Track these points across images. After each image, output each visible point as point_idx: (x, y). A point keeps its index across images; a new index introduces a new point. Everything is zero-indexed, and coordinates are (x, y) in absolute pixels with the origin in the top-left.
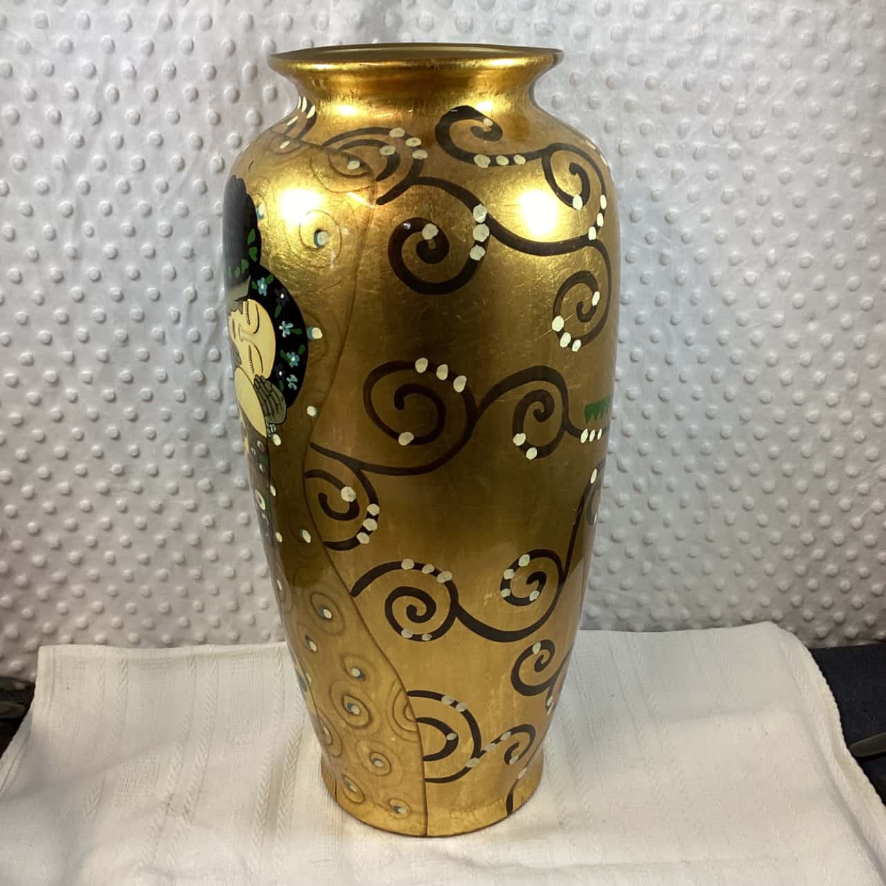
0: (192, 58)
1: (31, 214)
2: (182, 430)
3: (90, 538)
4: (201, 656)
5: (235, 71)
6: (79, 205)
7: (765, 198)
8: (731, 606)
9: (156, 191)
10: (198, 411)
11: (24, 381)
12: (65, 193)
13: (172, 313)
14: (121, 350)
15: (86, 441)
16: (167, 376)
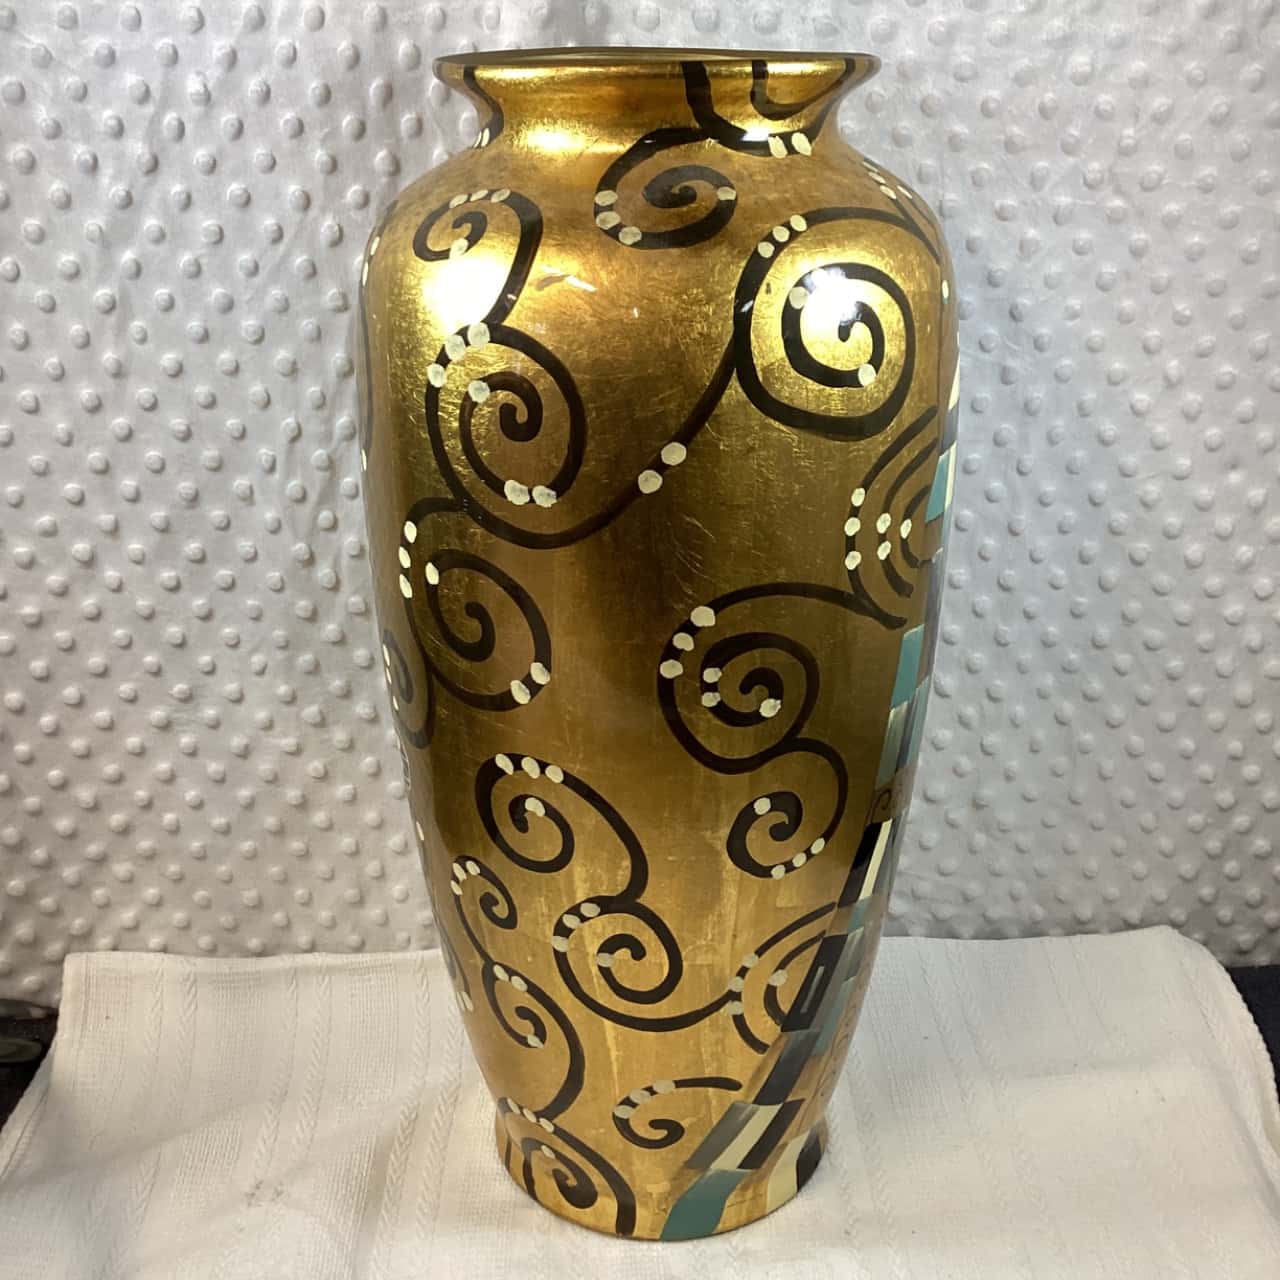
0: (293, 72)
1: (52, 308)
2: (279, 634)
3: (141, 794)
4: (306, 971)
5: (357, 93)
6: (125, 293)
7: (1163, 282)
8: (1107, 901)
9: (241, 275)
10: (303, 605)
11: (43, 561)
12: (102, 279)
13: (264, 458)
14: (188, 513)
15: (135, 649)
16: (256, 554)
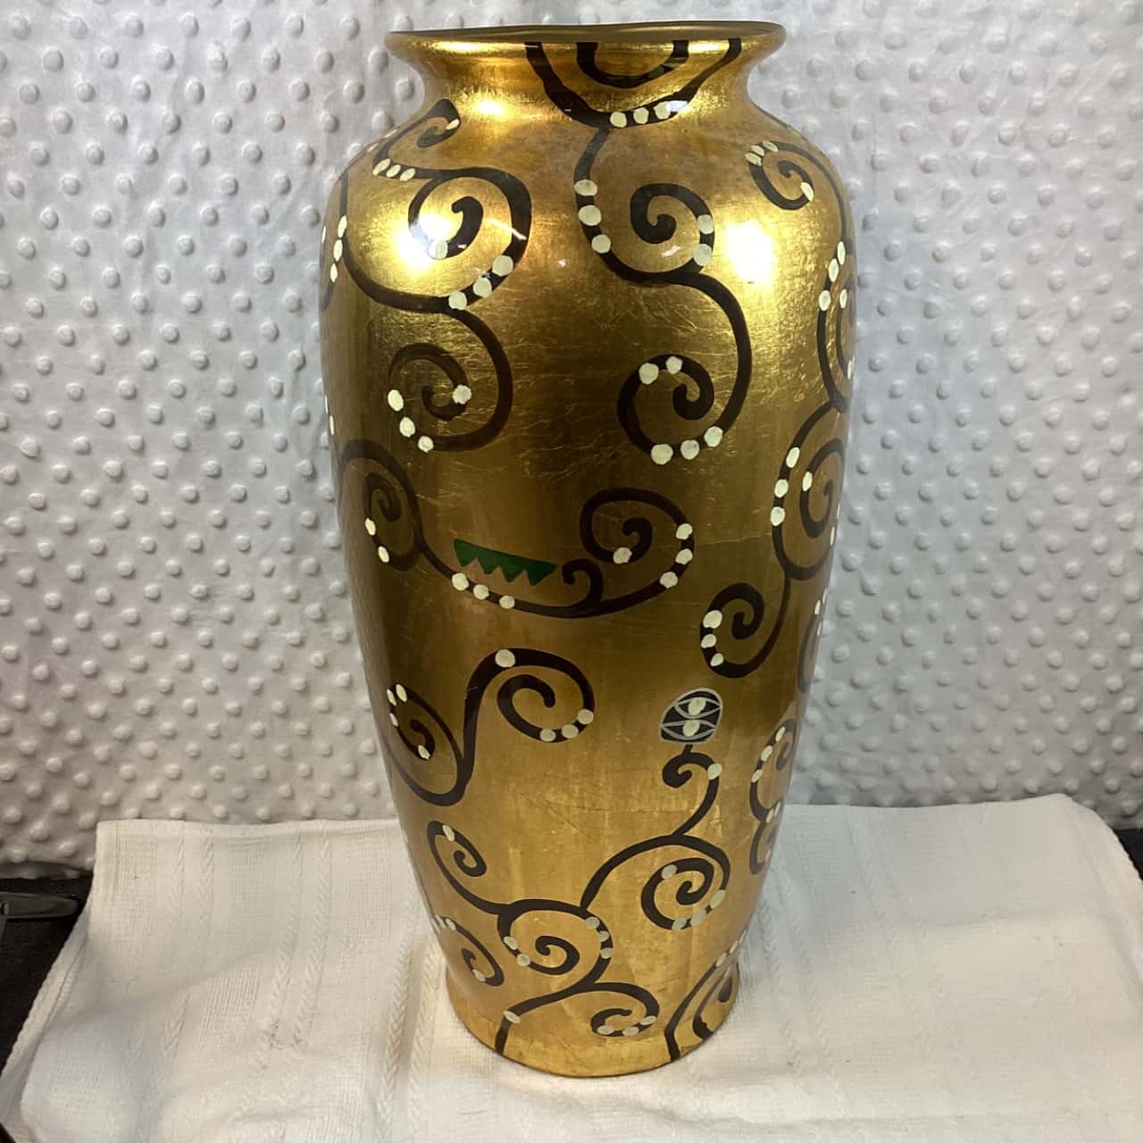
0: (301, 41)
1: (86, 252)
2: (285, 540)
3: (164, 681)
4: (309, 836)
5: (358, 58)
6: (151, 239)
7: (1068, 227)
8: (1010, 773)
9: (252, 221)
10: (306, 515)
11: (78, 475)
12: (131, 225)
13: (272, 385)
14: (205, 434)
15: (158, 554)
16: (265, 469)
